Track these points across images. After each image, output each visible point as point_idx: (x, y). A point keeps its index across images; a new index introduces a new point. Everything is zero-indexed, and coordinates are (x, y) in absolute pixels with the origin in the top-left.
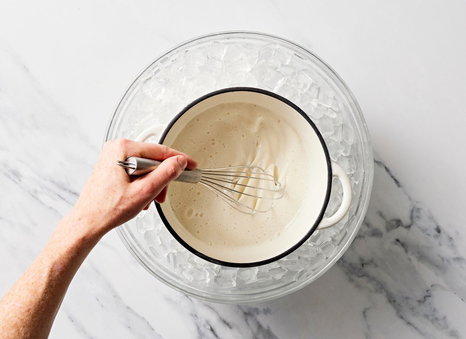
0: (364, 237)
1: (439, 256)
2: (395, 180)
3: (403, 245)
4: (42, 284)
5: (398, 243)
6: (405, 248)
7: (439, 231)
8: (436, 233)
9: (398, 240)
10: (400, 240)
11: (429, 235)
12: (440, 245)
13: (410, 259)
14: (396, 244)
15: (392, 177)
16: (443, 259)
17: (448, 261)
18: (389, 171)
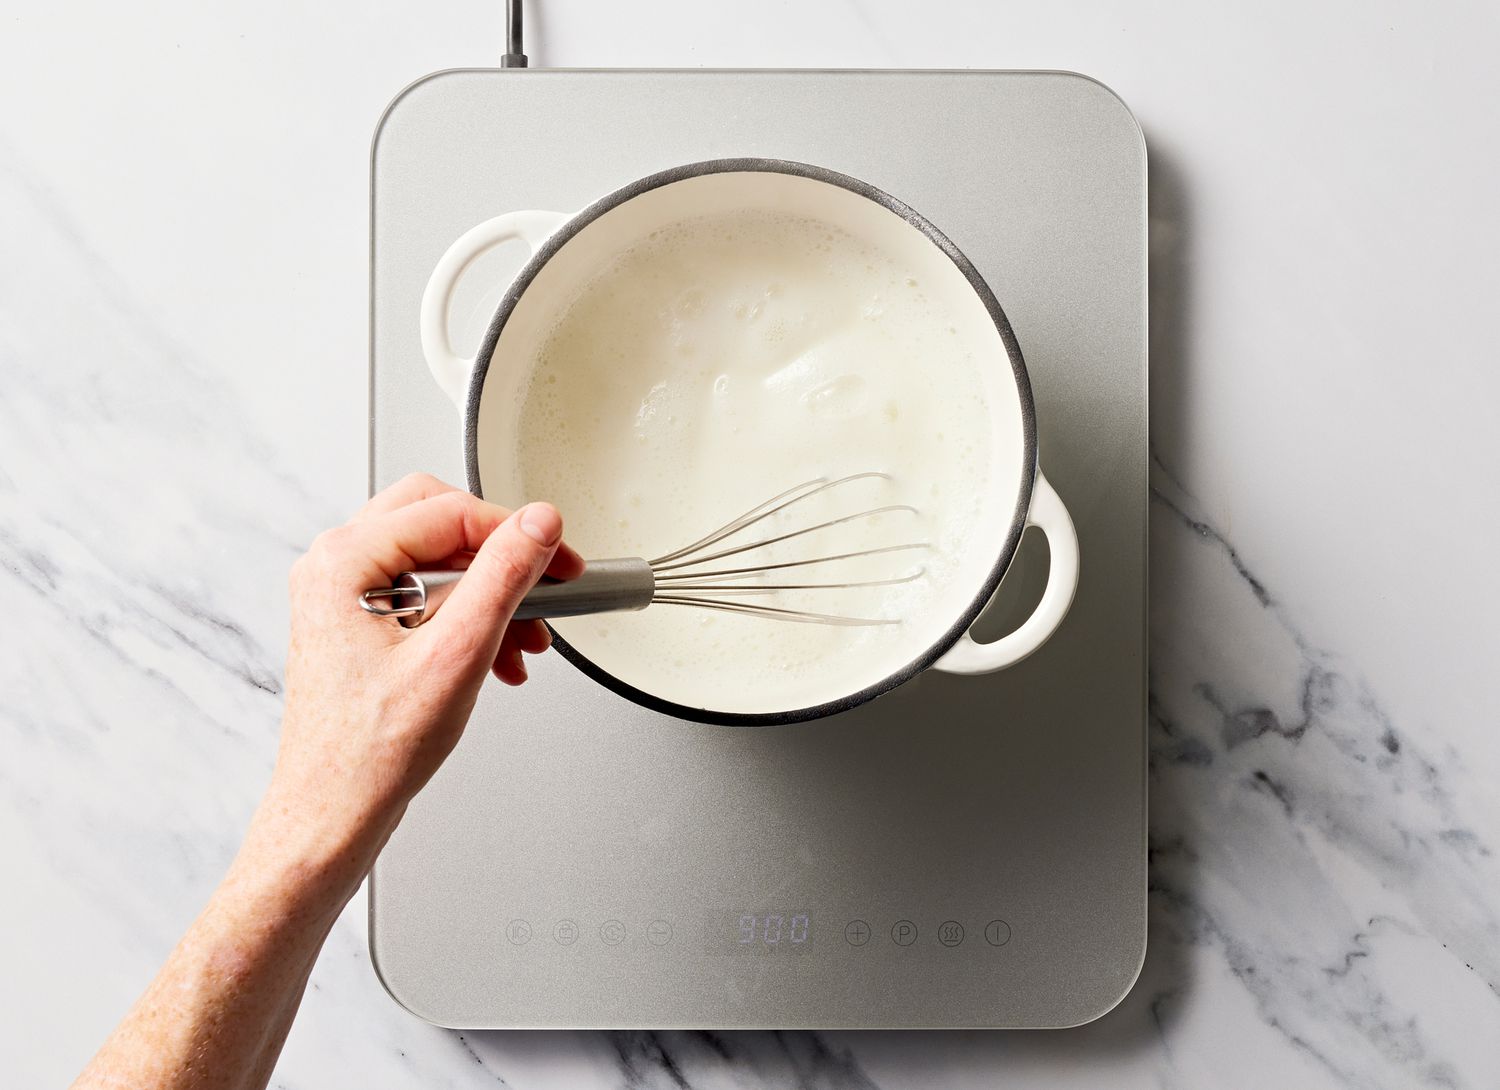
1: (1394, 825)
2: (1253, 582)
3: (1278, 790)
4: (181, 1016)
5: (1262, 784)
6: (1284, 800)
7: (1393, 746)
8: (1384, 752)
9: (1261, 776)
10: (1270, 774)
11: (1363, 759)
12: (1398, 790)
13: (1300, 837)
14: (1256, 787)
15: (1244, 573)
16: (1406, 836)
17: (1421, 841)
18: (1233, 555)
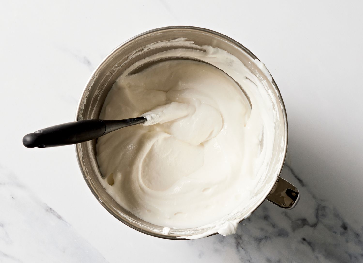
0: (270, 238)
1: (346, 252)
2: (299, 179)
3: (310, 244)
5: (304, 242)
6: (311, 247)
7: (345, 227)
8: (342, 230)
9: (304, 239)
10: (307, 239)
11: (336, 233)
12: (347, 241)
13: (317, 258)
14: (302, 243)
15: (296, 176)
16: (350, 256)
17: (355, 257)
18: (292, 171)
